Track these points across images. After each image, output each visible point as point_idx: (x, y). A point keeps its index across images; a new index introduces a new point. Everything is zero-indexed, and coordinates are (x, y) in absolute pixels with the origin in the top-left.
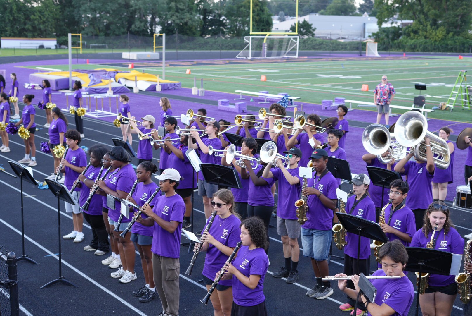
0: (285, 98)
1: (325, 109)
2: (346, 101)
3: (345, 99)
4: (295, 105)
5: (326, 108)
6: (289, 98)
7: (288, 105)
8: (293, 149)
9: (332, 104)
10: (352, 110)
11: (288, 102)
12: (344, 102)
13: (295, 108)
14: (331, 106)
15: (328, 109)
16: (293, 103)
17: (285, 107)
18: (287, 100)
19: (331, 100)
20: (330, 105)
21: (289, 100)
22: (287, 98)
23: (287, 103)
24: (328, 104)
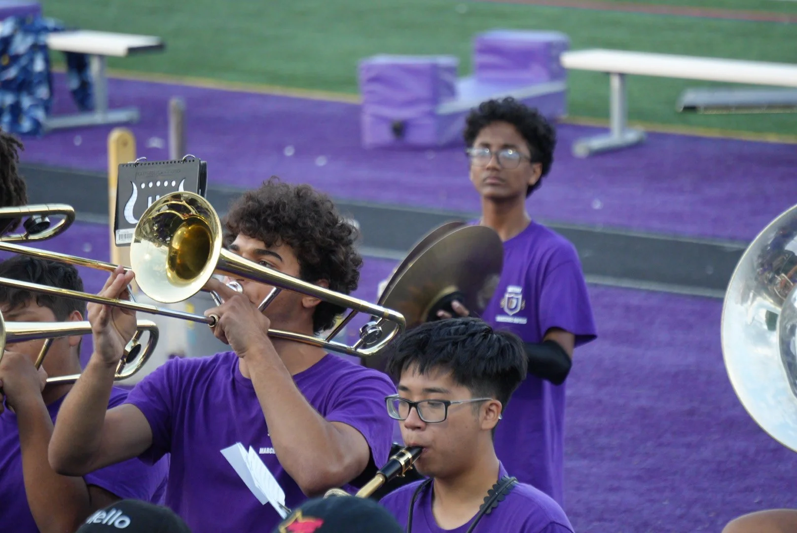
0: (21, 45)
1: (385, 136)
2: (573, 60)
3: (566, 47)
4: (113, 104)
5: (400, 129)
6: (60, 42)
7: (47, 107)
8: (116, 518)
9: (451, 92)
10: (631, 136)
11: (48, 77)
12: (559, 73)
13: (115, 136)
14: (447, 107)
15: (416, 137)
16: (99, 93)
17: (26, 125)
18: (39, 65)
19: (444, 60)
20: (435, 99)
21: (60, 68)
22: (41, 48)
23: (43, 92)
24: (419, 89)
